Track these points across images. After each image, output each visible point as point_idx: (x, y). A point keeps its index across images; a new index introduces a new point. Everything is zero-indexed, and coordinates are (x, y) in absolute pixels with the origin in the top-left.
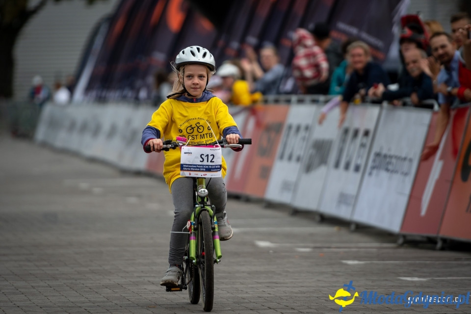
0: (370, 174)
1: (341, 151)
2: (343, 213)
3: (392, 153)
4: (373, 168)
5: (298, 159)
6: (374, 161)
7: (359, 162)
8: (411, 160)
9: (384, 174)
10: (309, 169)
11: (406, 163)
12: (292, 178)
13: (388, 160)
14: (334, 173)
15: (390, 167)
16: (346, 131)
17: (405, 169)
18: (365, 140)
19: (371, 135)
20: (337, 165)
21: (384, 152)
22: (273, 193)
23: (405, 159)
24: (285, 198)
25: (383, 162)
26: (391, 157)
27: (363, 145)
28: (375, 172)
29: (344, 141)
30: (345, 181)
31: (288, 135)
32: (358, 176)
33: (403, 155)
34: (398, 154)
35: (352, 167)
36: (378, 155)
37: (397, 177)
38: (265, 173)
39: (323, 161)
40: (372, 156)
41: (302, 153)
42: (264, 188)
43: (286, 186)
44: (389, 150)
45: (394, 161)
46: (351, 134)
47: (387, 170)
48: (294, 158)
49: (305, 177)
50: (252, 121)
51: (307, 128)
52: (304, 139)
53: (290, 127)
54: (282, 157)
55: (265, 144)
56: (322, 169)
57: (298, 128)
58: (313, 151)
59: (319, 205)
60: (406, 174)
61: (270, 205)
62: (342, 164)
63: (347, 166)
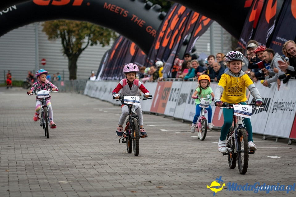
5: (176, 100)
10: (179, 104)
12: (173, 107)
14: (188, 105)
16: (192, 91)
20: (189, 103)
22: (167, 112)
24: (171, 114)
30: (192, 108)
31: (172, 92)
38: (164, 105)
39: (184, 101)
41: (177, 98)
43: (171, 110)
48: (174, 100)
49: (178, 107)
50: (160, 87)
51: (179, 89)
52: (177, 93)
53: (173, 89)
54: (170, 100)
55: (164, 95)
56: (184, 103)
57: (176, 89)
58: (181, 98)
59: (183, 117)
60: (213, 105)
61: (166, 117)
62: (191, 102)
63: (193, 103)
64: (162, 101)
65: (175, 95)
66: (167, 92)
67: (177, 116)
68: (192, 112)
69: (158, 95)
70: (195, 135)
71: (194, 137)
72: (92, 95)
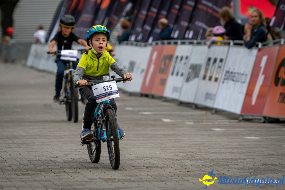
0: (223, 82)
1: (206, 70)
2: (208, 103)
3: (236, 71)
4: (225, 79)
5: (182, 75)
6: (225, 75)
7: (217, 76)
8: (246, 75)
9: (231, 83)
10: (188, 80)
11: (244, 76)
12: (179, 85)
13: (233, 75)
14: (203, 82)
15: (235, 79)
16: (209, 59)
17: (243, 80)
18: (220, 64)
19: (224, 61)
20: (204, 78)
21: (231, 70)
22: (168, 93)
23: (243, 74)
24: (175, 96)
25: (230, 76)
26: (235, 73)
27: (219, 67)
28: (226, 81)
29: (208, 64)
30: (211, 87)
31: (176, 62)
32: (217, 83)
33: (242, 72)
34: (239, 71)
35: (213, 79)
36: (227, 72)
37: (238, 84)
38: (163, 82)
39: (196, 75)
40: (224, 73)
41: (184, 71)
42: (163, 90)
43: (175, 89)
44: (234, 69)
45: (237, 75)
46: (212, 61)
47: (233, 80)
48: (180, 74)
49: (186, 85)
50: (155, 54)
51: (187, 58)
52: (185, 64)
53: (177, 57)
54: (172, 74)
55: (163, 66)
56: (196, 80)
57: (182, 58)
58: (190, 70)
59: (195, 99)
60: (244, 83)
61: (166, 100)
62: (208, 78)
63: (210, 79)
64: (159, 76)
66: (167, 61)
67: (185, 98)
68: (210, 92)
69: (152, 67)
70: (218, 127)
71: (216, 129)
72: (41, 67)
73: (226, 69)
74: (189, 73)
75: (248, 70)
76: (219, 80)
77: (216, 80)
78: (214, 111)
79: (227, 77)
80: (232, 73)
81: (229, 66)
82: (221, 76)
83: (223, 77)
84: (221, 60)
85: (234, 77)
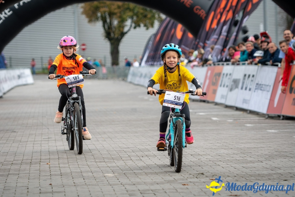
0: (255, 91)
1: (243, 83)
2: (245, 106)
3: (263, 83)
4: (256, 89)
5: (227, 86)
6: (256, 86)
7: (251, 87)
8: (270, 86)
9: (260, 91)
10: (231, 90)
11: (268, 87)
12: (225, 94)
13: (261, 86)
14: (241, 91)
15: (262, 89)
16: (245, 75)
17: (268, 90)
18: (253, 79)
19: (255, 76)
20: (242, 88)
21: (260, 83)
22: (218, 99)
23: (268, 85)
24: (222, 101)
25: (259, 87)
26: (262, 85)
27: (252, 81)
28: (256, 91)
29: (244, 79)
30: (245, 94)
31: (223, 77)
32: (250, 92)
33: (267, 84)
34: (265, 84)
35: (248, 89)
36: (257, 84)
37: (265, 92)
38: (215, 92)
39: (237, 87)
40: (255, 85)
41: (228, 84)
42: (214, 98)
43: (222, 97)
44: (262, 82)
45: (264, 86)
46: (247, 76)
47: (261, 90)
48: (226, 86)
49: (230, 93)
50: (209, 72)
51: (230, 74)
52: (229, 79)
53: (224, 74)
54: (221, 86)
55: (214, 81)
56: (236, 90)
57: (227, 75)
58: (233, 83)
59: (235, 104)
60: (268, 91)
61: (216, 104)
62: (244, 88)
63: (246, 89)
64: (212, 88)
65: (227, 81)
66: (217, 77)
67: (229, 103)
68: (246, 99)
69: (207, 81)
70: (249, 123)
71: (248, 125)
72: (136, 82)
73: (257, 82)
74: (232, 85)
75: (272, 83)
76: (252, 90)
77: (250, 90)
78: (248, 112)
79: (257, 87)
80: (260, 85)
81: (258, 80)
82: (253, 87)
83: (255, 87)
84: (253, 76)
85: (262, 87)
